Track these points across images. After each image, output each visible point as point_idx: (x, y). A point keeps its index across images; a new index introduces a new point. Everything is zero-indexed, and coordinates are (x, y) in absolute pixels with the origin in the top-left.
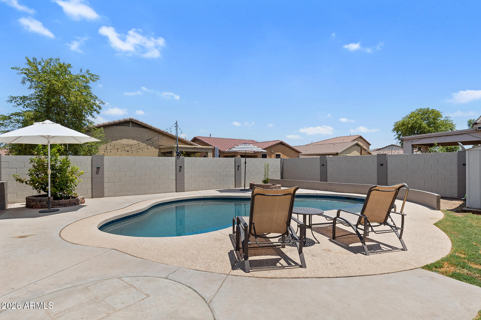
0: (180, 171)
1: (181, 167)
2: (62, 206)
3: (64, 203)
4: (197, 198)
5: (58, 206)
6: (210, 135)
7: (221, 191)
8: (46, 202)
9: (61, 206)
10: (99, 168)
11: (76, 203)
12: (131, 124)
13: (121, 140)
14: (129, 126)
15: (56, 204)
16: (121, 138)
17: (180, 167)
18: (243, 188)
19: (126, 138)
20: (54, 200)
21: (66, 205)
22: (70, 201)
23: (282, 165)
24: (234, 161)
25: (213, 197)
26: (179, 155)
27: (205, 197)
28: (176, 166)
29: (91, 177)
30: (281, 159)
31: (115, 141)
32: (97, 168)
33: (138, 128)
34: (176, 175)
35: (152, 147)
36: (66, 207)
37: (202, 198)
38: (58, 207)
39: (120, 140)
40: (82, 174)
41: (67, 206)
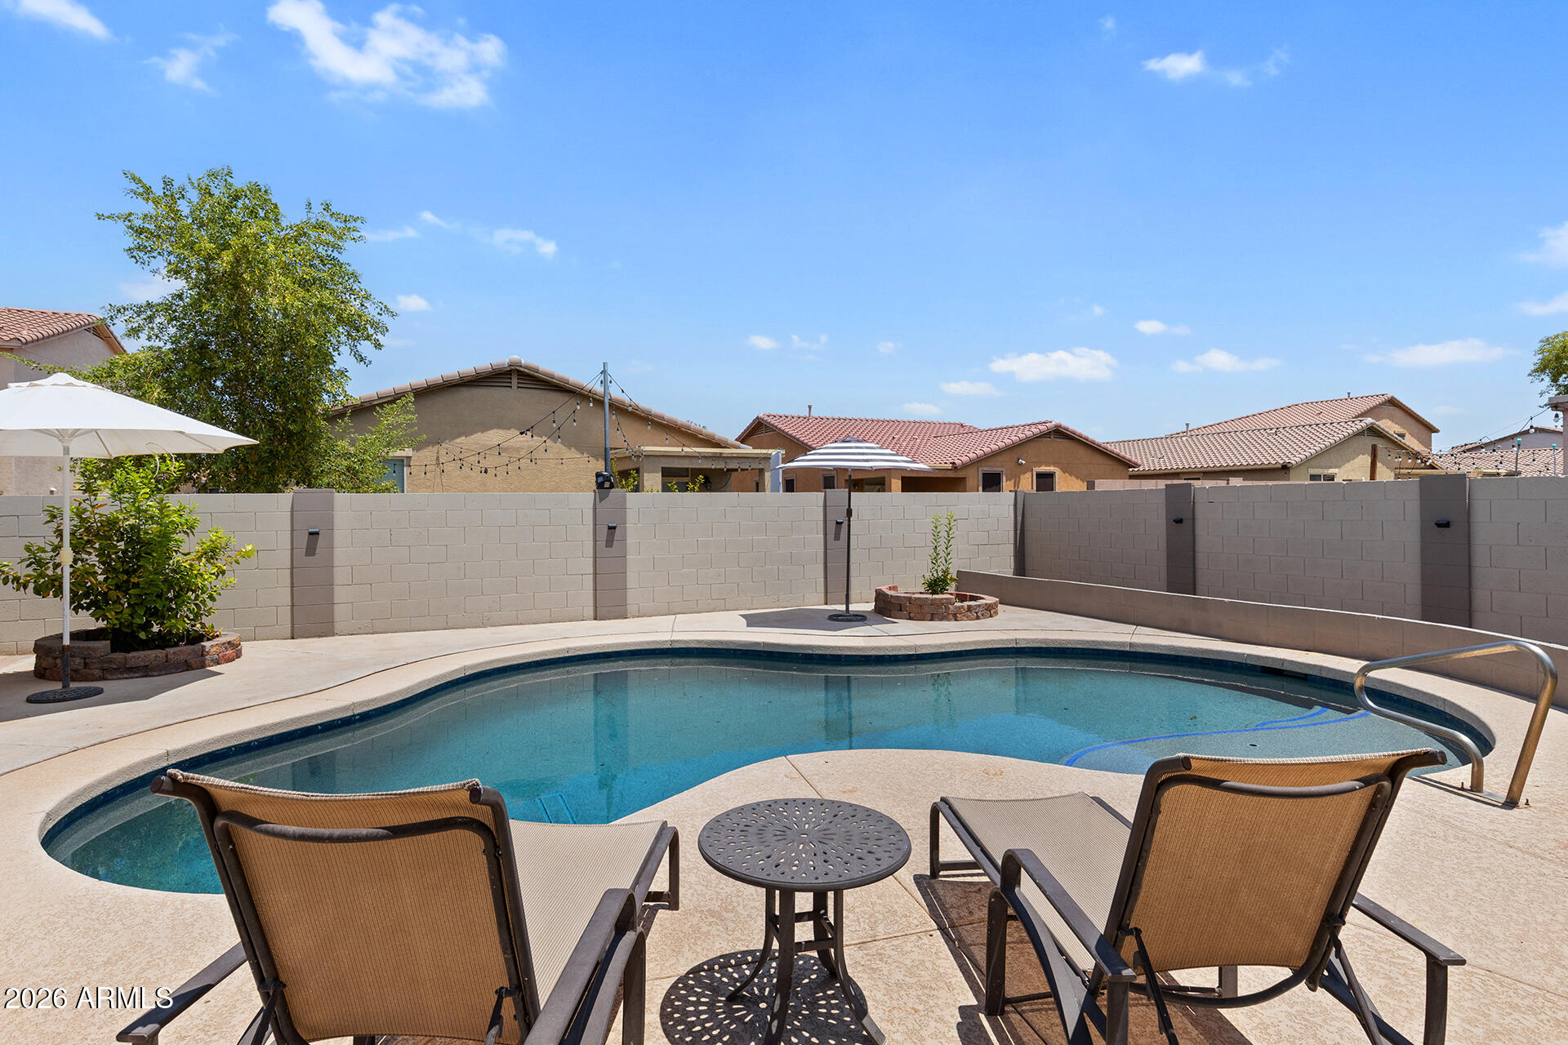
0: (610, 542)
1: (614, 528)
2: (136, 675)
3: (143, 664)
4: (647, 647)
5: (121, 673)
6: (810, 407)
7: (753, 621)
8: (82, 661)
9: (131, 675)
10: (317, 533)
11: (192, 661)
12: (515, 381)
13: (482, 432)
14: (511, 387)
15: (115, 667)
16: (485, 428)
17: (610, 528)
18: (843, 608)
19: (499, 427)
20: (113, 650)
21: (152, 670)
22: (169, 656)
23: (1019, 518)
24: (821, 503)
25: (705, 646)
26: (607, 485)
27: (677, 646)
28: (595, 524)
29: (289, 565)
30: (1016, 495)
31: (463, 438)
32: (311, 534)
33: (539, 391)
34: (595, 557)
35: (583, 454)
36: (153, 676)
37: (665, 647)
38: (120, 676)
39: (480, 434)
40: (246, 556)
41: (155, 674)
